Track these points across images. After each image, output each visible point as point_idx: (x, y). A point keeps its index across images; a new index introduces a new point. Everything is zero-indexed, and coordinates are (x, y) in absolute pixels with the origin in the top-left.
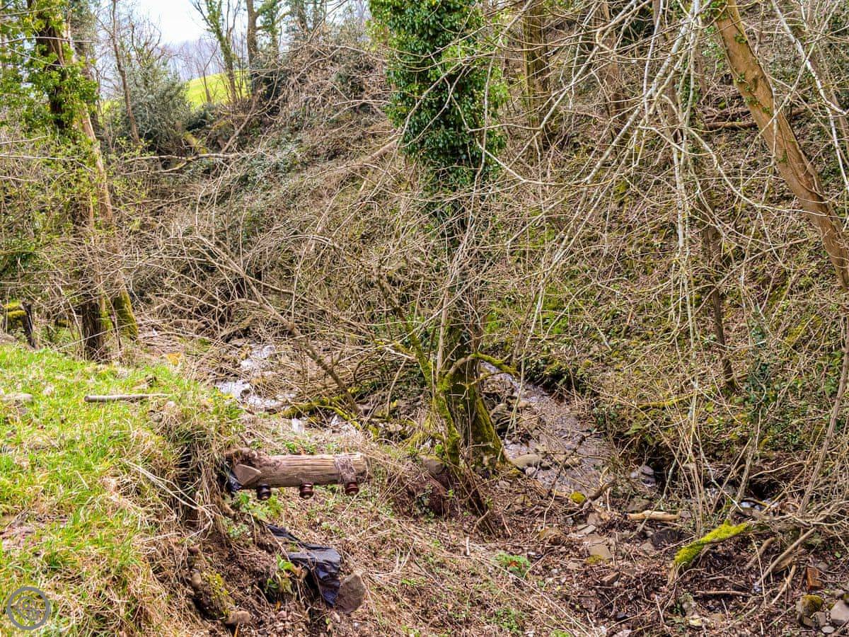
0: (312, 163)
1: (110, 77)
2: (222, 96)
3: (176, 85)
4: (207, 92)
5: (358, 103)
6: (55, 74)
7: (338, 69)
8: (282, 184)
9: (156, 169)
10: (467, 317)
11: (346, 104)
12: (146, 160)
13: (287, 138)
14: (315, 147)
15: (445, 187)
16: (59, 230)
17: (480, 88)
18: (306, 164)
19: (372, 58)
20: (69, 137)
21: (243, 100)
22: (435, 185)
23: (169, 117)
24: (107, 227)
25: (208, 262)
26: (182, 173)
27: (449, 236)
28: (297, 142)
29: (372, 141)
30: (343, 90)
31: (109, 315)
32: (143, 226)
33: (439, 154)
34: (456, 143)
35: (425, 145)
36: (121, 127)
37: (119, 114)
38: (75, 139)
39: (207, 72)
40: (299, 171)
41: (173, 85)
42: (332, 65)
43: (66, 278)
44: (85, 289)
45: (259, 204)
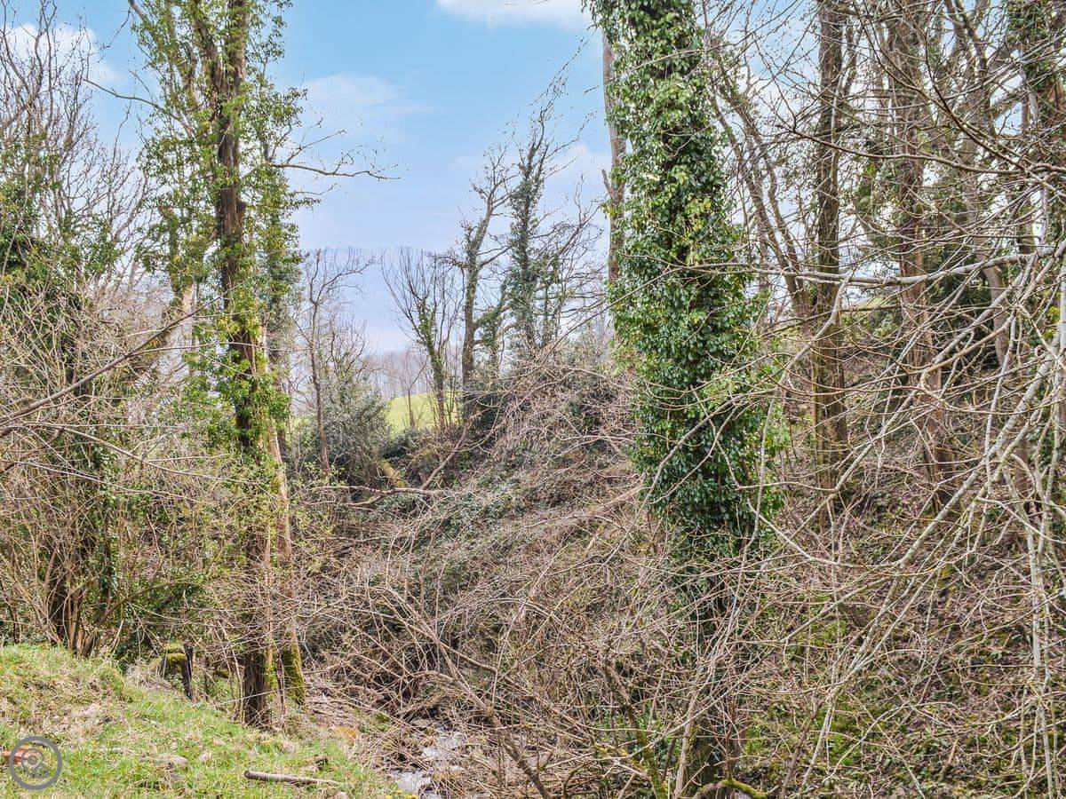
0: (530, 509)
1: (304, 389)
2: (428, 421)
3: (377, 404)
4: (411, 414)
5: (592, 439)
6: (245, 384)
7: (572, 396)
8: (491, 532)
9: (345, 501)
10: (719, 729)
11: (576, 439)
12: (335, 490)
13: (502, 476)
14: (535, 489)
15: (700, 554)
16: (230, 562)
17: (752, 430)
18: (522, 510)
19: (613, 385)
20: (253, 457)
21: (452, 427)
22: (686, 551)
23: (366, 441)
24: (285, 565)
25: (395, 619)
26: (374, 508)
27: (701, 618)
28: (513, 481)
29: (607, 486)
30: (576, 423)
31: (275, 670)
32: (323, 569)
33: (694, 511)
34: (717, 499)
35: (676, 499)
36: (310, 448)
37: (309, 433)
38: (259, 459)
39: (413, 390)
40: (512, 517)
41: (373, 403)
42: (563, 391)
43: (232, 619)
44: (251, 636)
45: (461, 554)
